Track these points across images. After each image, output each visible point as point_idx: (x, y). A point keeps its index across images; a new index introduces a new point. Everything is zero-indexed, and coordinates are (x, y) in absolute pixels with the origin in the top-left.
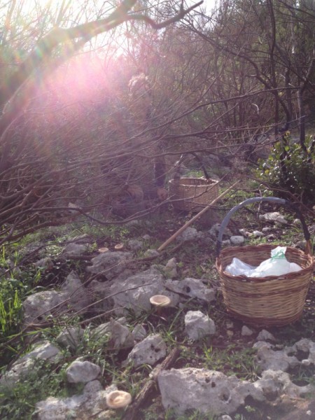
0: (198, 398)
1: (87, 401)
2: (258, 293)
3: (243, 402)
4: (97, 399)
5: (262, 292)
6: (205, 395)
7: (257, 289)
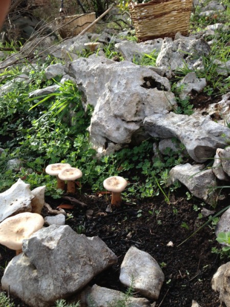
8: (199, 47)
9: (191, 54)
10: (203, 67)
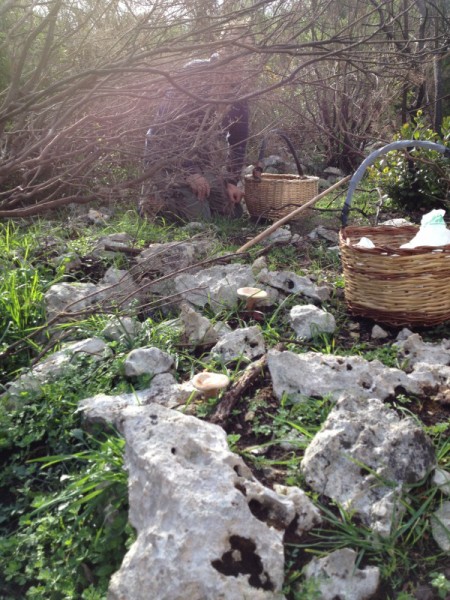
0: (327, 383)
1: (157, 395)
2: (402, 271)
3: (392, 392)
4: (173, 392)
5: (408, 271)
6: (337, 379)
7: (401, 266)
8: (405, 453)
9: (379, 471)
10: (387, 528)
